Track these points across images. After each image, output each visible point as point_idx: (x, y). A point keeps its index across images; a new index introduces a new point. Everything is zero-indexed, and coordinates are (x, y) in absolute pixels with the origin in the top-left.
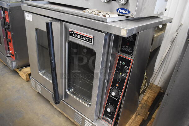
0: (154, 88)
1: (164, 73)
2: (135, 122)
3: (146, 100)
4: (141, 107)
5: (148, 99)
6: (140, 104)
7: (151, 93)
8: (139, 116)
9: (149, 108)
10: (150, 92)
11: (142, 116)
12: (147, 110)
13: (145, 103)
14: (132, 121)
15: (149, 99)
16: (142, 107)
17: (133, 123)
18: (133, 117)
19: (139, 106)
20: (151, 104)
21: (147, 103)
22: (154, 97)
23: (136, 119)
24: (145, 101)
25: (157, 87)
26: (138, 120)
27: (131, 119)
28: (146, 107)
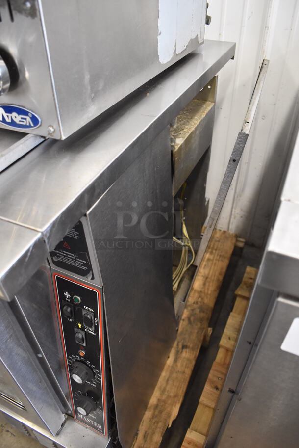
0: (219, 241)
1: (240, 196)
2: (174, 375)
3: (199, 290)
4: (189, 319)
5: (204, 284)
6: (186, 310)
7: (212, 260)
8: (184, 350)
9: (210, 313)
10: (209, 260)
11: (193, 349)
12: (206, 324)
13: (197, 303)
14: (168, 374)
15: (207, 284)
16: (192, 319)
17: (170, 382)
18: (170, 361)
19: (183, 318)
20: (214, 300)
21: (202, 299)
22: (220, 274)
23: (179, 364)
24: (196, 295)
25: (226, 238)
26: (182, 365)
27: (166, 367)
28: (202, 315)
